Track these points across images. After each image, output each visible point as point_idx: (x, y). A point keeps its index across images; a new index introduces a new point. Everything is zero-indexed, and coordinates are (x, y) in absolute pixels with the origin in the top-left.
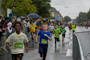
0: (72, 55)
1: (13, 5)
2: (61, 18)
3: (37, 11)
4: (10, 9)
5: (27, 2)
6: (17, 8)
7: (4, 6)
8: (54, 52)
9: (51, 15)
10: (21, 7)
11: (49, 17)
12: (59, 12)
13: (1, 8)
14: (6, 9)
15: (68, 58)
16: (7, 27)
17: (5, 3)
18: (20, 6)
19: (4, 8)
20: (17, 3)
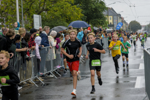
0: (144, 86)
1: (43, 8)
2: (124, 25)
3: (83, 15)
4: (39, 14)
5: (66, 1)
6: (49, 12)
7: (28, 10)
8: (114, 82)
9: (107, 21)
10: (57, 11)
11: (103, 23)
12: (120, 15)
13: (24, 14)
14: (31, 15)
15: (139, 91)
16: (34, 45)
17: (29, 6)
18: (55, 9)
19: (29, 14)
20: (49, 5)
